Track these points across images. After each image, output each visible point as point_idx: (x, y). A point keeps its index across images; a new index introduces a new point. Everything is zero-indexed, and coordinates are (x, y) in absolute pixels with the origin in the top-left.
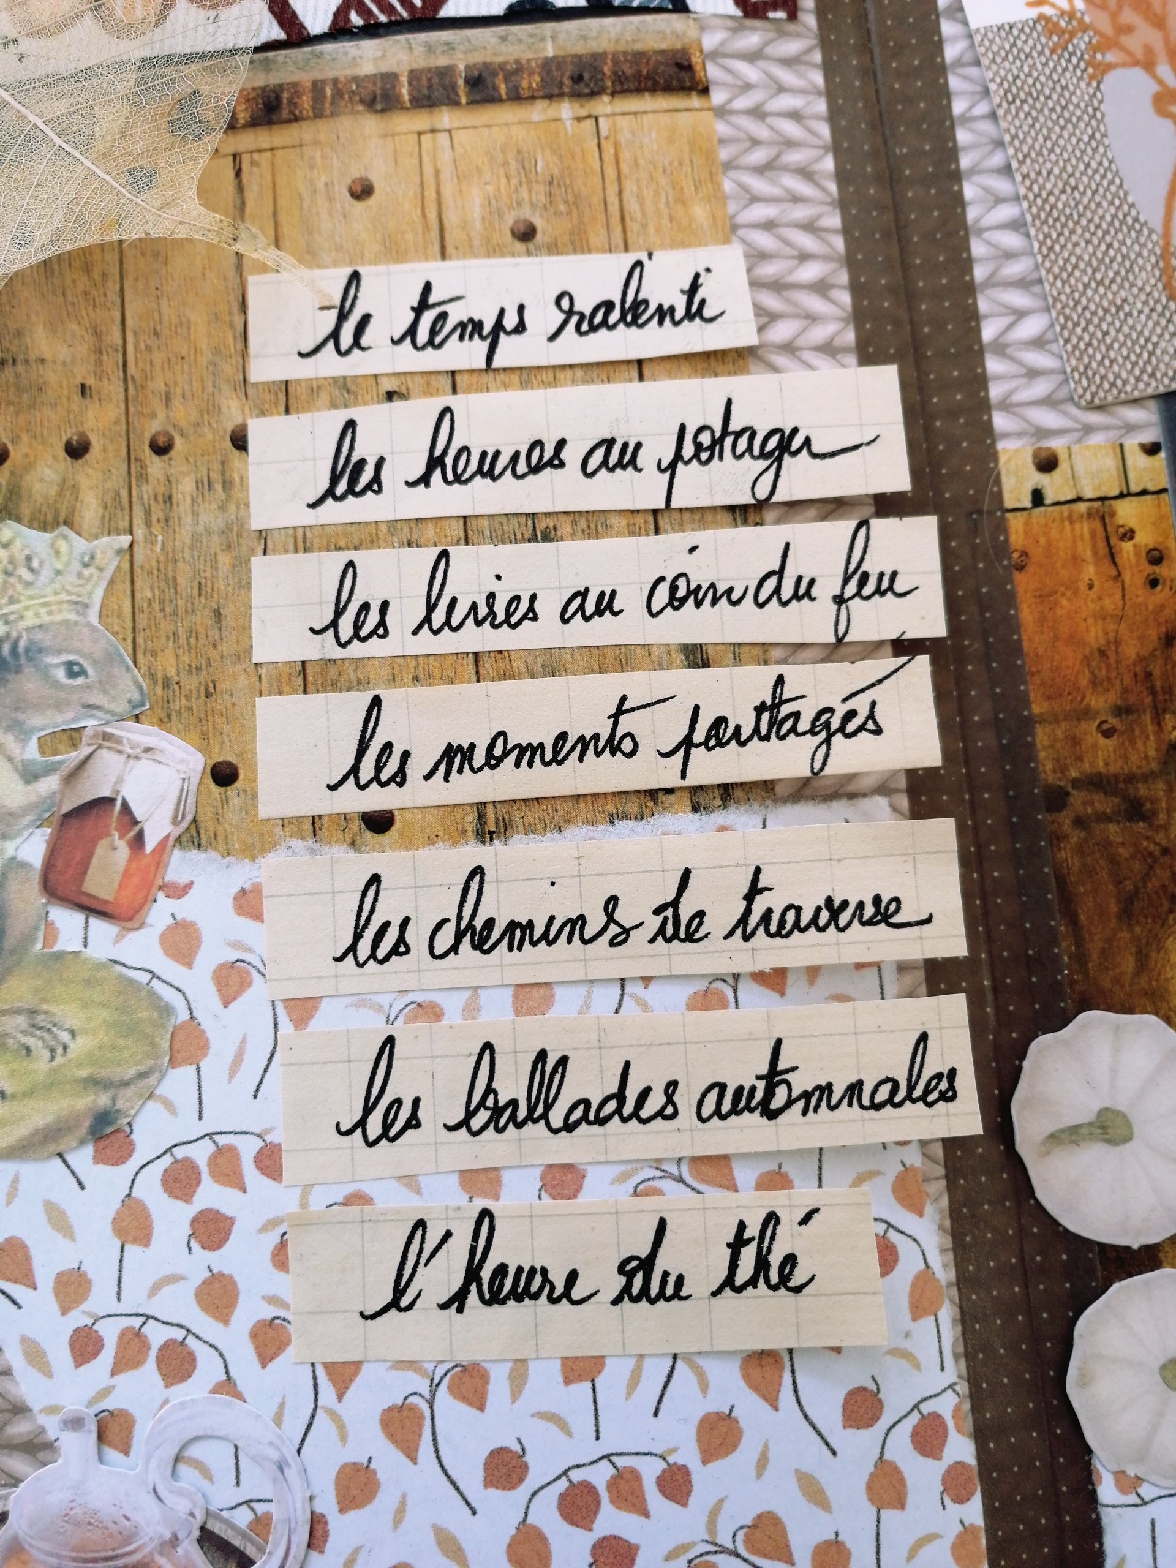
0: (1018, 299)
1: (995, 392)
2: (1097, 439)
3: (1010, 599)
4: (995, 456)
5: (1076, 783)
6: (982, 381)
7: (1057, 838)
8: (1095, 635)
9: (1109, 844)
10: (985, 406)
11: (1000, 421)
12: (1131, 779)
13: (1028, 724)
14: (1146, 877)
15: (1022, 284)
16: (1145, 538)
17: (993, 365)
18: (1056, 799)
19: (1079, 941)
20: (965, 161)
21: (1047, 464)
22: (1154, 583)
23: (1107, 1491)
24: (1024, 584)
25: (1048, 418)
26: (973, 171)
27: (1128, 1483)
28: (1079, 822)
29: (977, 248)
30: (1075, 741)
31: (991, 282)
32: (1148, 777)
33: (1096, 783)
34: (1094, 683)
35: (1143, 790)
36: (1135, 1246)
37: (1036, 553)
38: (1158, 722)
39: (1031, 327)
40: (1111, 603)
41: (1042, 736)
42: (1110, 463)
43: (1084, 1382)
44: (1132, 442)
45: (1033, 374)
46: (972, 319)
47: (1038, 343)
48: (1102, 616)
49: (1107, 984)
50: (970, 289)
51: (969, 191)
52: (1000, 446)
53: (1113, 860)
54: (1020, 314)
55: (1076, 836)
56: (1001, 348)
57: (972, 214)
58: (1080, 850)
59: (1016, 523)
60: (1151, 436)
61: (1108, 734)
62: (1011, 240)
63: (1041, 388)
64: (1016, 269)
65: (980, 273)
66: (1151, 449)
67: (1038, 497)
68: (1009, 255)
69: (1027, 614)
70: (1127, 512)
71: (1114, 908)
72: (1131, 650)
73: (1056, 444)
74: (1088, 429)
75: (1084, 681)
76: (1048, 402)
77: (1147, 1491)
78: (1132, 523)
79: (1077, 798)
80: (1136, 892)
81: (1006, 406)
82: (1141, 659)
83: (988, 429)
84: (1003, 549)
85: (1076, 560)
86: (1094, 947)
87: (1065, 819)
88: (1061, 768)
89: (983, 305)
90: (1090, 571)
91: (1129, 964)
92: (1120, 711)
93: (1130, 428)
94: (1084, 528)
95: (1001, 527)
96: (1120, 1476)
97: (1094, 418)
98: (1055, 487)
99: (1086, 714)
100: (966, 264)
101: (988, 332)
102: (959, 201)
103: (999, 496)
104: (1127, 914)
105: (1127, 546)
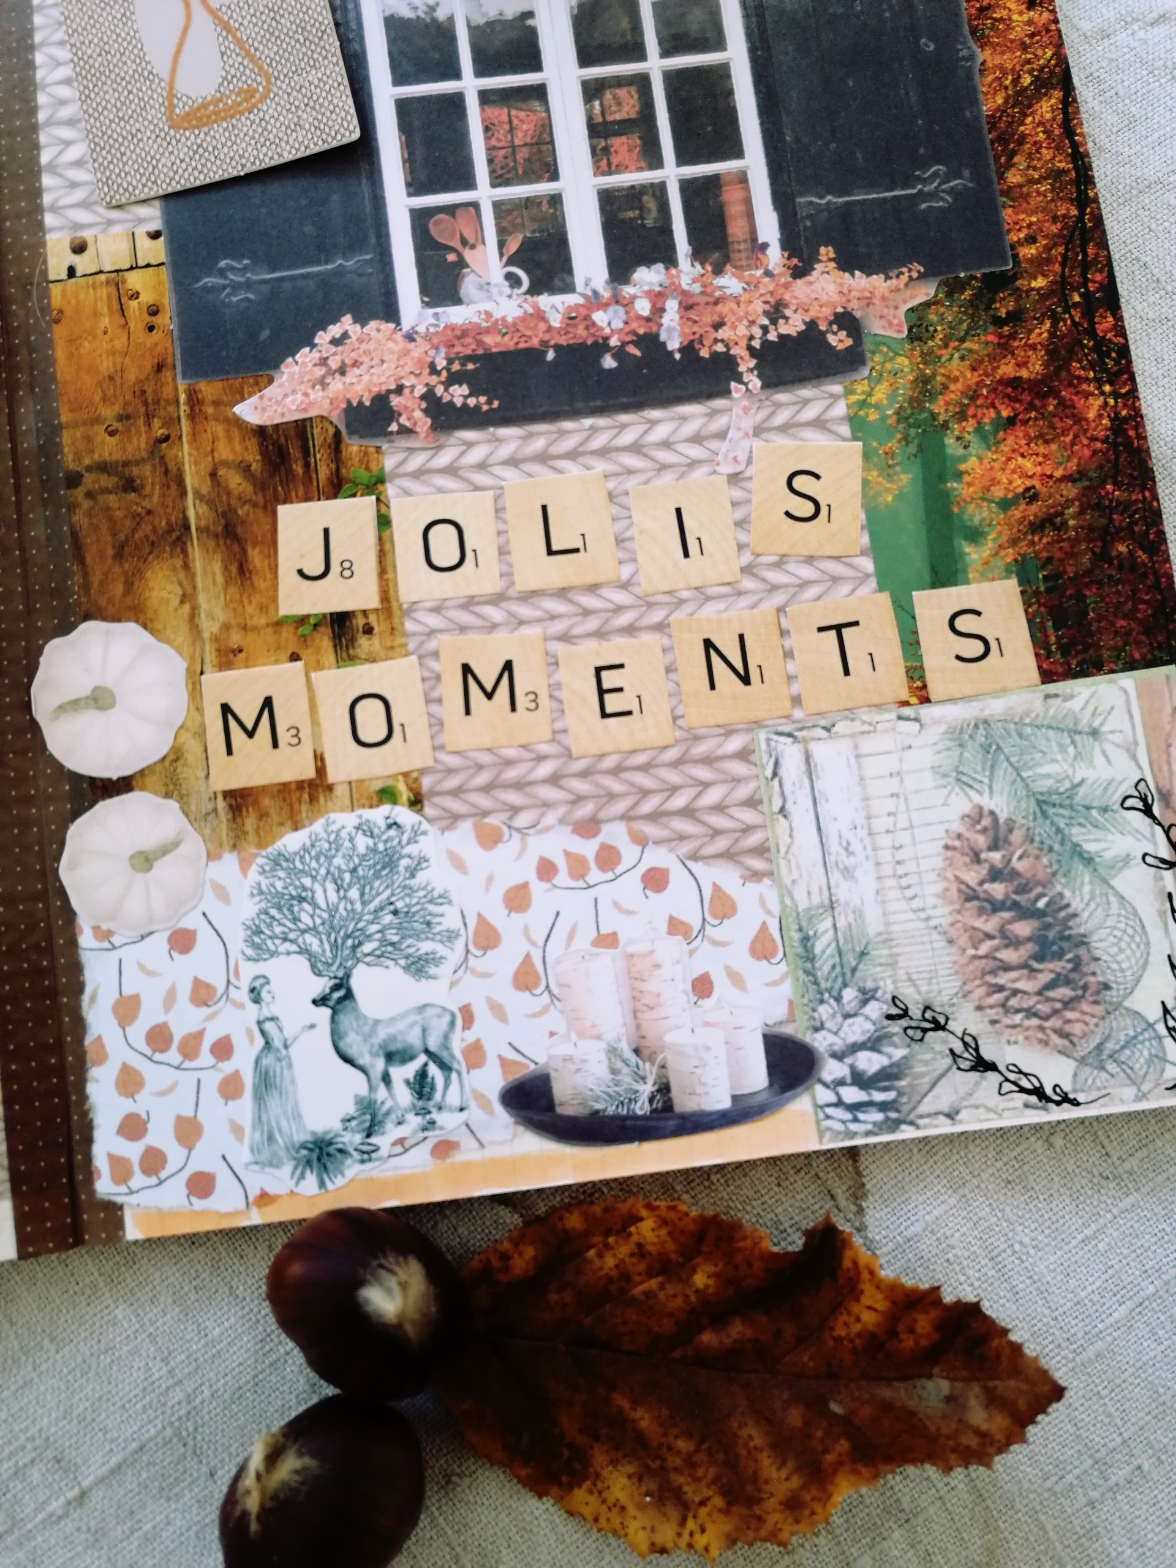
0: (66, 133)
1: (47, 199)
2: (116, 229)
3: (50, 344)
4: (43, 244)
5: (88, 469)
6: (38, 192)
7: (72, 507)
8: (106, 366)
9: (108, 509)
10: (39, 209)
11: (49, 220)
12: (126, 464)
13: (58, 429)
14: (134, 531)
15: (71, 122)
16: (146, 298)
17: (47, 180)
18: (73, 480)
19: (85, 575)
20: (38, 38)
21: (79, 248)
22: (151, 329)
23: (86, 939)
24: (59, 333)
25: (82, 216)
26: (43, 44)
27: (103, 935)
28: (89, 495)
29: (42, 99)
30: (89, 439)
31: (48, 123)
32: (138, 462)
33: (103, 468)
34: (104, 398)
35: (135, 471)
36: (115, 777)
37: (68, 312)
38: (148, 424)
39: (76, 152)
40: (120, 344)
41: (66, 437)
42: (125, 246)
43: (72, 868)
44: (141, 232)
45: (73, 185)
46: (35, 147)
47: (79, 163)
48: (113, 353)
49: (103, 602)
50: (35, 128)
51: (39, 58)
52: (48, 237)
53: (112, 521)
54: (68, 144)
55: (86, 504)
56: (53, 168)
57: (40, 75)
58: (89, 514)
59: (56, 291)
60: (156, 225)
61: (112, 434)
62: (64, 92)
63: (79, 195)
64: (66, 112)
65: (42, 116)
66: (155, 235)
67: (72, 272)
68: (62, 103)
69: (60, 353)
70: (134, 280)
71: (110, 552)
72: (132, 376)
73: (87, 234)
74: (110, 223)
75: (97, 398)
76: (84, 205)
77: (116, 940)
78: (138, 288)
79: (89, 481)
80: (127, 540)
81: (54, 209)
82: (139, 381)
83: (40, 226)
84: (45, 309)
85: (96, 315)
86: (95, 580)
87: (79, 493)
88: (78, 458)
89: (43, 139)
90: (105, 321)
91: (119, 588)
92: (121, 418)
93: (141, 221)
94: (103, 292)
95: (45, 293)
96: (96, 929)
97: (115, 215)
98: (83, 265)
99: (97, 420)
100: (33, 110)
101: (45, 158)
102: (31, 66)
103: (45, 272)
104: (119, 555)
105: (134, 304)
